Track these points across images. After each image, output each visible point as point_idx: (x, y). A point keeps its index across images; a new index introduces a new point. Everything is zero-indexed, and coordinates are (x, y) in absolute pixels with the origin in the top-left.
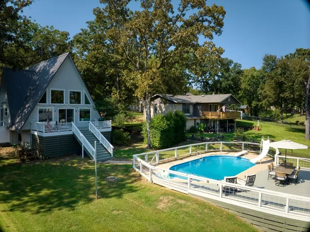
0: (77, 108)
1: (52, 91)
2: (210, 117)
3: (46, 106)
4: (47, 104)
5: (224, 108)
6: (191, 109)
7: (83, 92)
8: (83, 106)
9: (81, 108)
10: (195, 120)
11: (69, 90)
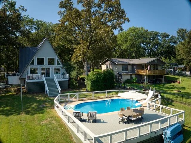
0: (52, 68)
1: (37, 58)
2: (141, 73)
3: (34, 66)
4: (34, 65)
5: (149, 67)
6: (130, 68)
7: (56, 58)
8: (56, 66)
9: (55, 67)
10: (131, 75)
11: (47, 58)
